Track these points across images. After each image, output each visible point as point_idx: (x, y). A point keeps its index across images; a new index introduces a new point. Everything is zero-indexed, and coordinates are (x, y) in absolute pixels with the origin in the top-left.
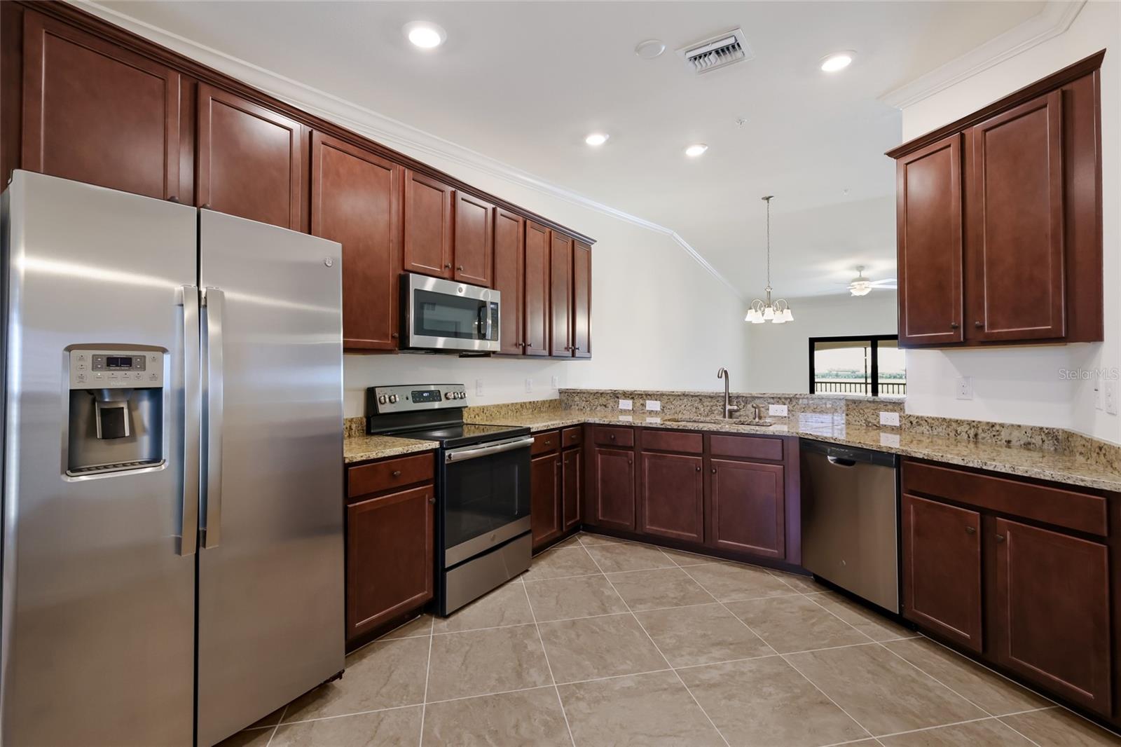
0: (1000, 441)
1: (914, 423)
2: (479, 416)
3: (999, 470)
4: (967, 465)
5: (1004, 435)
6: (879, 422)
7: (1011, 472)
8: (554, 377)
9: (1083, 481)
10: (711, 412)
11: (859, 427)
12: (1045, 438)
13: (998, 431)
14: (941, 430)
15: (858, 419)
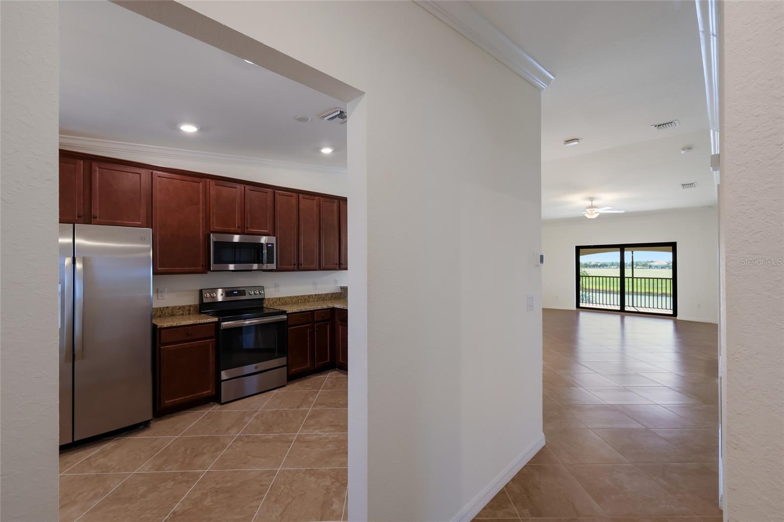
2: (276, 303)
8: (336, 280)
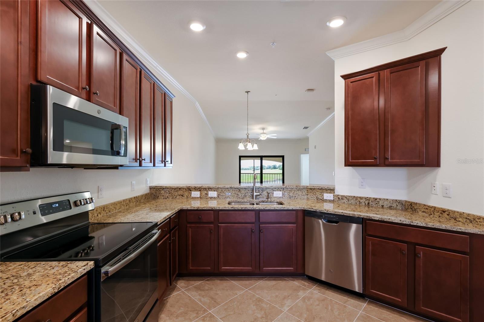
0: (379, 205)
1: (340, 198)
3: (419, 225)
4: (403, 223)
5: (381, 203)
6: (323, 198)
7: (426, 226)
8: (147, 179)
9: (460, 229)
10: (245, 196)
11: (313, 200)
12: (398, 204)
13: (378, 201)
14: (353, 201)
15: (312, 197)
